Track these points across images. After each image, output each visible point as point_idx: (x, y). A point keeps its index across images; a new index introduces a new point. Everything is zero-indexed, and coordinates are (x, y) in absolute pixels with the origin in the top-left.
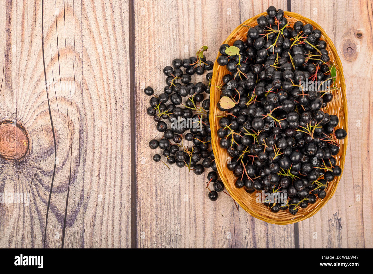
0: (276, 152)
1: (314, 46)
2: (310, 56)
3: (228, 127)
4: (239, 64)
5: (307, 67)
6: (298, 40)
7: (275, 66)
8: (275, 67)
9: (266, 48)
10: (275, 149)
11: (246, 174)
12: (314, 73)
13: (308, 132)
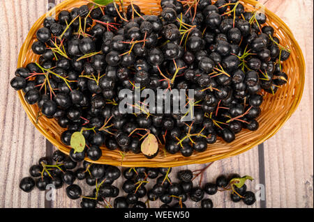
0: (219, 72)
1: (68, 26)
2: (81, 32)
3: (181, 141)
4: (93, 129)
5: (97, 35)
6: (58, 48)
7: (97, 79)
8: (99, 78)
9: (70, 91)
10: (215, 74)
11: (242, 116)
12: (105, 26)
13: (187, 33)
